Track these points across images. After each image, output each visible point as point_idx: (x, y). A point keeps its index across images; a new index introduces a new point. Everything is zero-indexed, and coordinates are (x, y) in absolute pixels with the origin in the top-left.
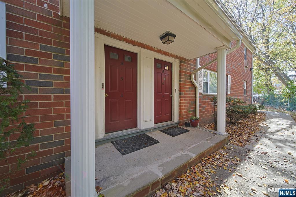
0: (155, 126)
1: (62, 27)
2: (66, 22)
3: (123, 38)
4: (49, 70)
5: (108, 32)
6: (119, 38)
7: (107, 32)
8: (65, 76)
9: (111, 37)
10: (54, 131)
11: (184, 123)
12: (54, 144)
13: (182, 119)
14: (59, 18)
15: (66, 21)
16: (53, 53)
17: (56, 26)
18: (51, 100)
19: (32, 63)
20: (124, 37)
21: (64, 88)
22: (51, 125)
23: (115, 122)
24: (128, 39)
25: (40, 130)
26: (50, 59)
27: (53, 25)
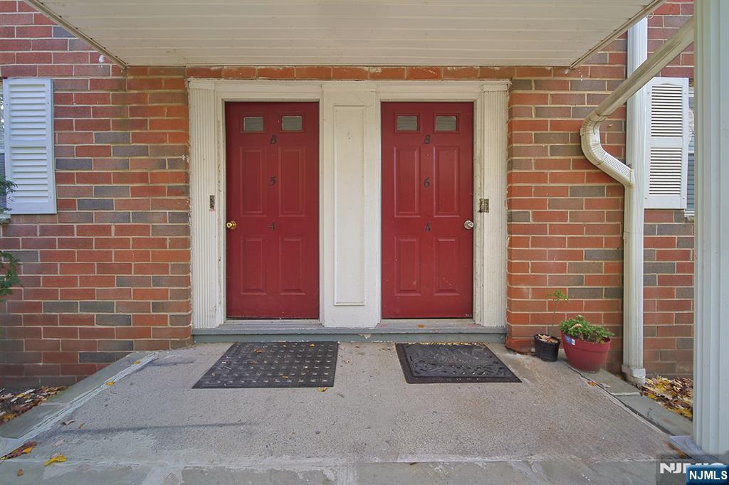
0: (384, 325)
1: (125, 90)
2: (132, 77)
3: (255, 70)
4: (106, 178)
5: (217, 68)
6: (246, 73)
7: (213, 68)
8: (131, 187)
9: (227, 77)
10: (117, 294)
11: (529, 341)
12: (115, 319)
13: (524, 319)
14: (121, 75)
15: (132, 75)
16: (112, 145)
17: (117, 90)
18: (111, 235)
19: (84, 170)
20: (259, 67)
21: (131, 211)
22: (110, 282)
23: (256, 294)
24: (272, 69)
25: (96, 288)
26: (108, 156)
27: (112, 90)
